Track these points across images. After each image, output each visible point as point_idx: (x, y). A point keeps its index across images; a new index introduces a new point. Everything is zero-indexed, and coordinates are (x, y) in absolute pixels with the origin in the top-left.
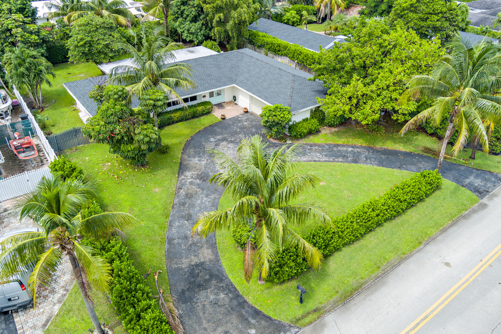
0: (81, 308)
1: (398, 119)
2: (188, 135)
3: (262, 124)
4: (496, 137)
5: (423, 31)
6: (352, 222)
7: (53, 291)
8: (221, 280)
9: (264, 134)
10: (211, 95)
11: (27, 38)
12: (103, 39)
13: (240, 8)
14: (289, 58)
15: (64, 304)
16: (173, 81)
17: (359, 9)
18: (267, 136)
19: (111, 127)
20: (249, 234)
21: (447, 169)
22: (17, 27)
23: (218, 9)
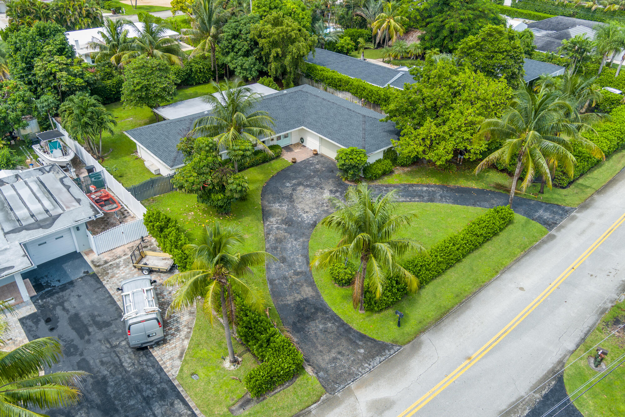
0: (208, 342)
1: (469, 158)
2: (262, 181)
3: (338, 167)
4: (562, 171)
5: (490, 69)
6: (436, 256)
7: (178, 330)
8: (326, 313)
9: (339, 177)
10: (279, 138)
11: (72, 82)
12: (160, 82)
13: (297, 43)
14: (352, 93)
15: (192, 340)
16: (257, 130)
17: (418, 34)
18: (342, 178)
19: (204, 178)
20: (346, 271)
21: (518, 204)
22: (61, 70)
23: (274, 44)
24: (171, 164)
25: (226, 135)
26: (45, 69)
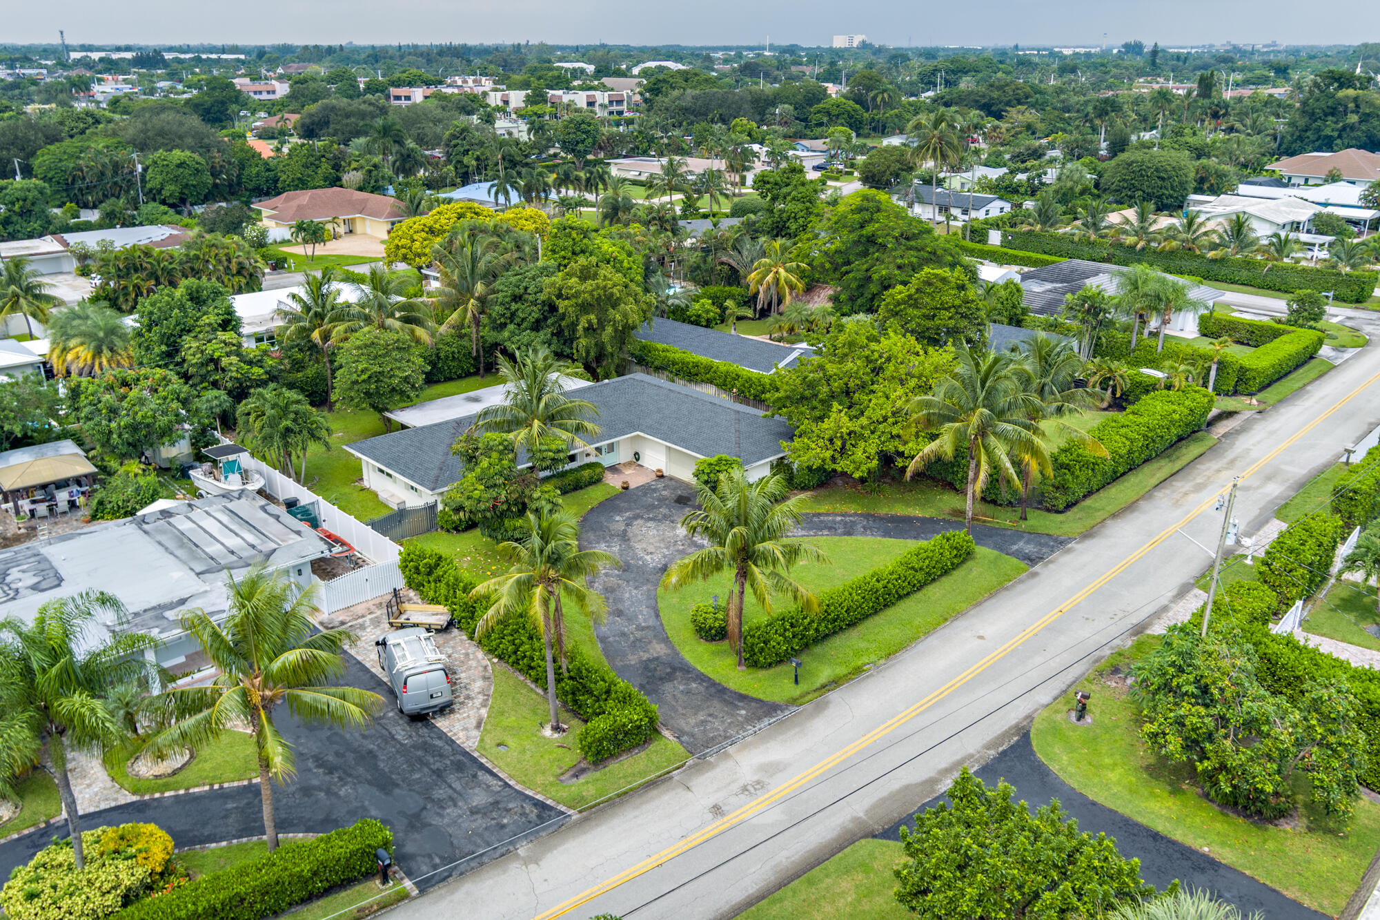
0: (517, 709)
5: (931, 333)
7: (469, 698)
8: (688, 672)
10: (599, 451)
11: (246, 372)
12: (399, 368)
13: (623, 305)
14: (717, 385)
15: (492, 707)
17: (829, 291)
19: (494, 493)
20: (716, 616)
21: (985, 535)
22: (228, 355)
23: (585, 308)
24: (432, 486)
25: (526, 431)
26: (202, 352)
